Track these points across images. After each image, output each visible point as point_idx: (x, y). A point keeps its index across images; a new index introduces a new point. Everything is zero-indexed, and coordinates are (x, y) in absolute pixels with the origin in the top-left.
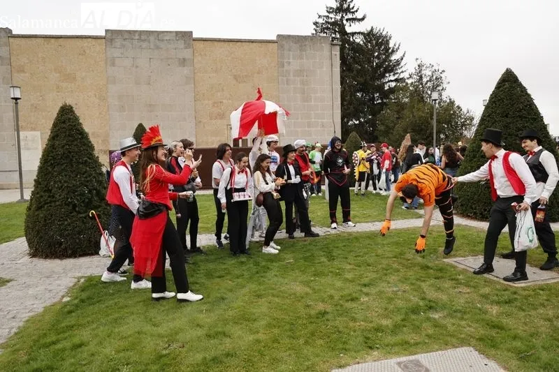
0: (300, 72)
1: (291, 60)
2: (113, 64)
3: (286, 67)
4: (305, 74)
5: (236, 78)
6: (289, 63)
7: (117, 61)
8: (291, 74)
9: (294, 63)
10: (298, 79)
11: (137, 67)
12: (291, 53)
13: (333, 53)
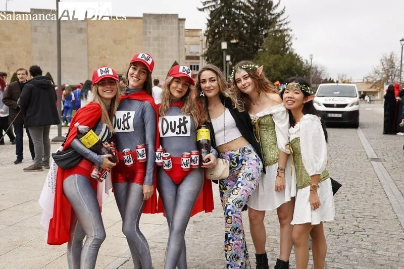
0: (157, 39)
1: (151, 30)
2: (36, 31)
3: (148, 35)
4: (161, 39)
5: (115, 41)
6: (150, 32)
7: (38, 29)
8: (152, 39)
9: (153, 32)
10: (156, 43)
11: (51, 33)
12: (151, 26)
13: (180, 25)
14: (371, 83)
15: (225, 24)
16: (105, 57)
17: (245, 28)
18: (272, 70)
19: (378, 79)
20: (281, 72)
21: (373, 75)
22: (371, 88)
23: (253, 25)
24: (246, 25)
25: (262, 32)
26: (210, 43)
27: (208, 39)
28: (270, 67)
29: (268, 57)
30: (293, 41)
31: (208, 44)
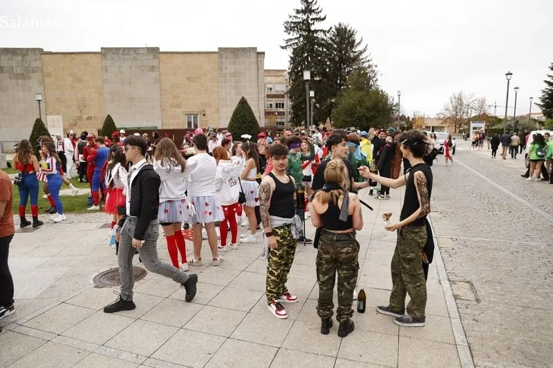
0: (234, 74)
1: (228, 66)
2: (107, 71)
3: (224, 71)
4: (238, 75)
5: (188, 79)
6: (226, 68)
7: (109, 69)
8: (228, 75)
9: (230, 68)
10: (233, 79)
11: (122, 72)
12: (228, 61)
13: (259, 59)
14: (442, 119)
15: (308, 62)
16: (179, 96)
17: (328, 66)
18: (358, 107)
19: (449, 116)
20: (367, 109)
21: (444, 112)
22: (442, 123)
23: (336, 62)
24: (328, 63)
25: (345, 70)
26: (293, 80)
27: (291, 76)
28: (356, 104)
29: (353, 93)
30: (378, 77)
31: (291, 82)
